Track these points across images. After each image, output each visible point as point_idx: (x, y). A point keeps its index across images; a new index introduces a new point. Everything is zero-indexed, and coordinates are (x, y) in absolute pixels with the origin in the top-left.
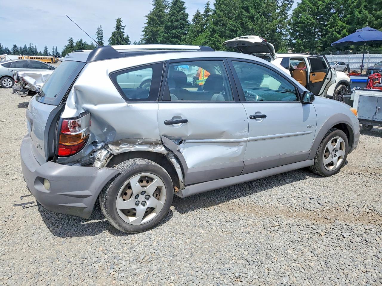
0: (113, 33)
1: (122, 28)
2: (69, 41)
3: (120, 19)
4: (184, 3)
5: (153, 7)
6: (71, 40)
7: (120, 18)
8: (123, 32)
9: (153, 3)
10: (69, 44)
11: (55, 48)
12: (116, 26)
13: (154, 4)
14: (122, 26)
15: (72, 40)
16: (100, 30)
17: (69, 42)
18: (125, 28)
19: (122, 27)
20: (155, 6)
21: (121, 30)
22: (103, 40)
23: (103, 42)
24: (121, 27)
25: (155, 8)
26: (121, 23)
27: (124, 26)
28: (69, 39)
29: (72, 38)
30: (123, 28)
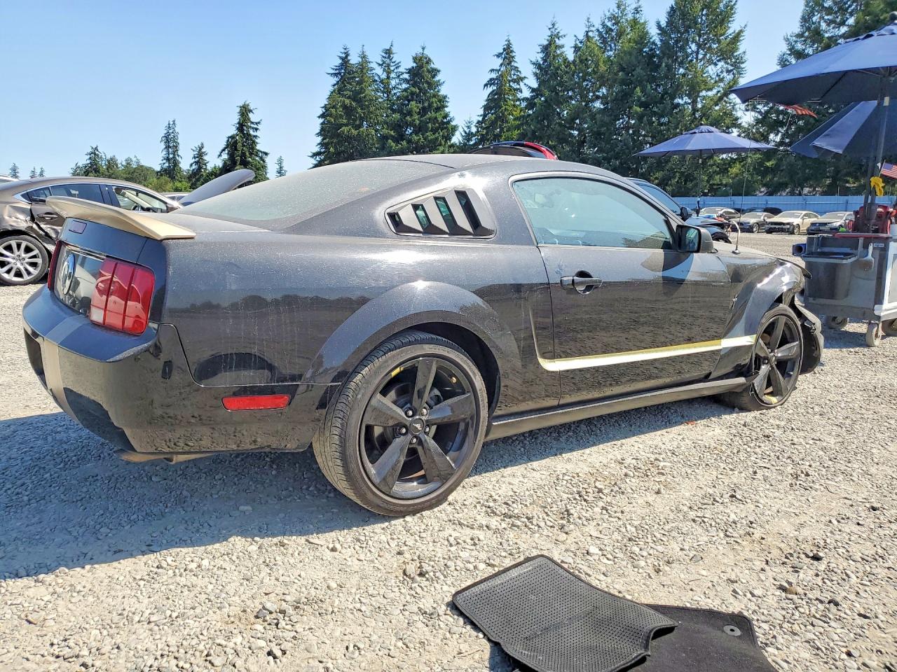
0: (229, 137)
1: (253, 128)
2: (89, 156)
3: (248, 105)
4: (439, 71)
5: (334, 80)
6: (94, 154)
7: (247, 103)
8: (256, 137)
9: (334, 72)
10: (89, 162)
11: (38, 172)
12: (239, 123)
13: (338, 74)
14: (253, 123)
15: (97, 153)
16: (171, 131)
17: (90, 158)
18: (259, 127)
19: (252, 126)
20: (337, 79)
21: (251, 132)
22: (178, 156)
23: (180, 159)
24: (249, 124)
25: (338, 82)
26: (251, 115)
27: (256, 123)
28: (90, 150)
29: (96, 149)
30: (255, 126)
